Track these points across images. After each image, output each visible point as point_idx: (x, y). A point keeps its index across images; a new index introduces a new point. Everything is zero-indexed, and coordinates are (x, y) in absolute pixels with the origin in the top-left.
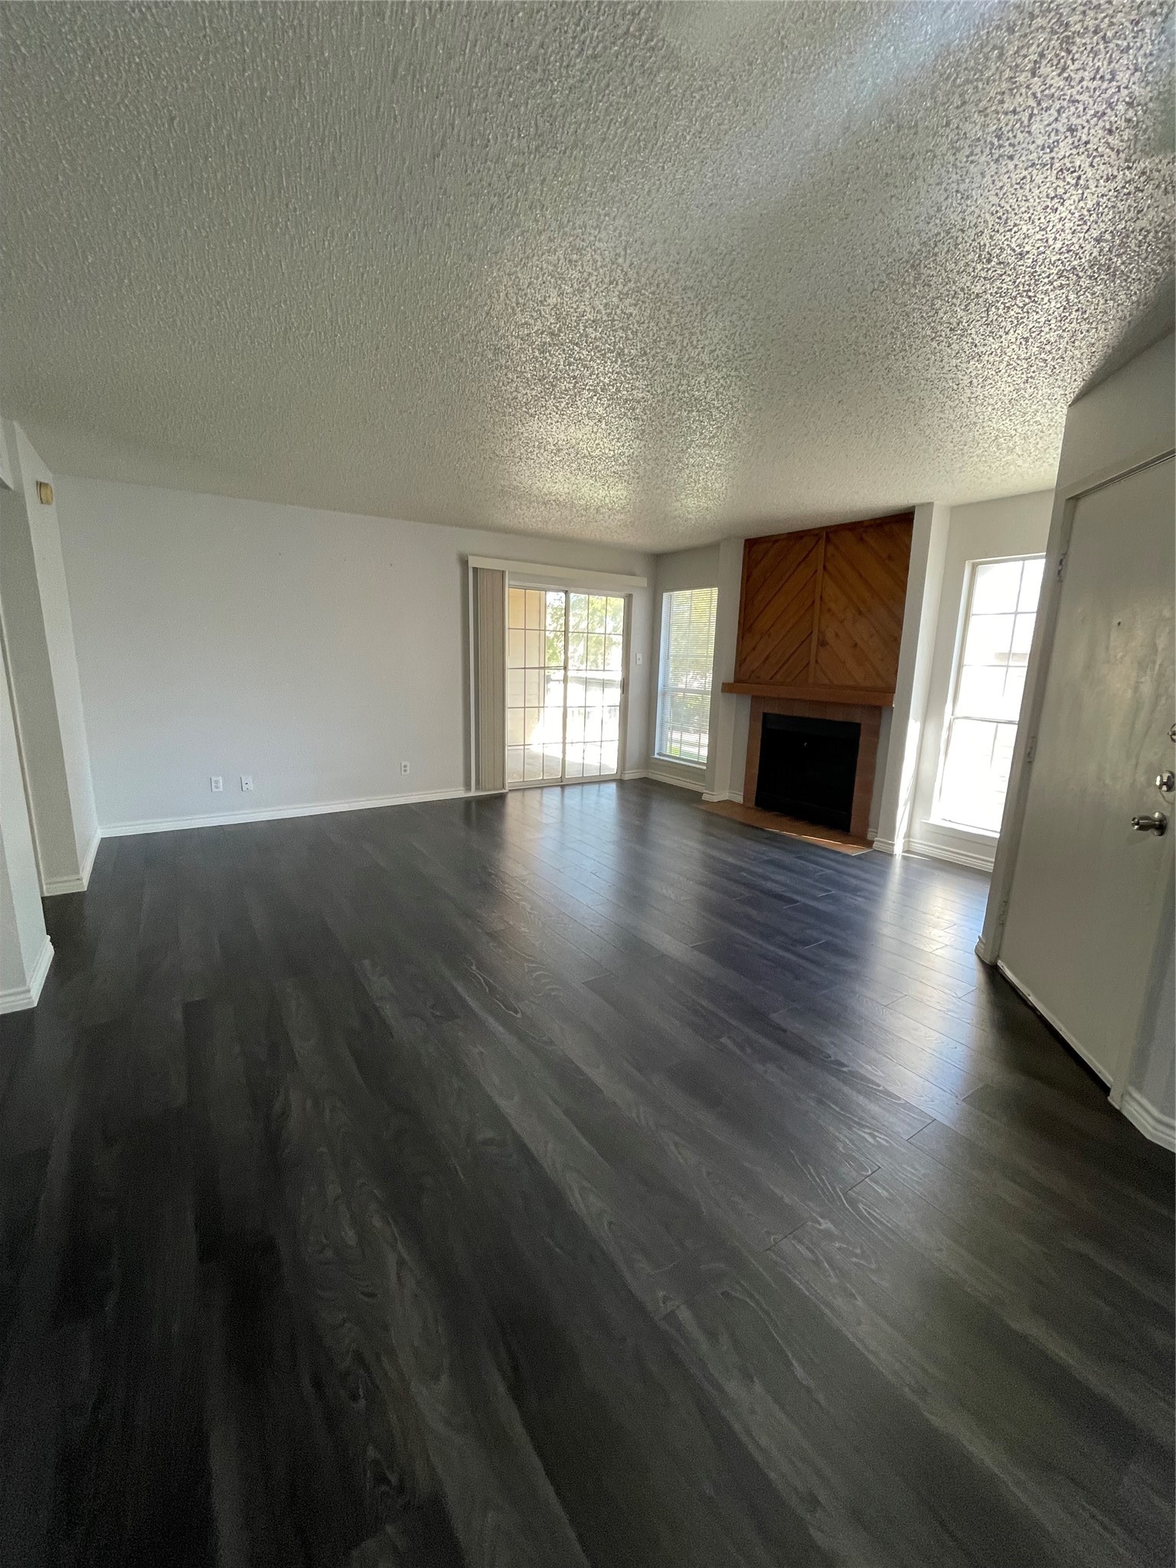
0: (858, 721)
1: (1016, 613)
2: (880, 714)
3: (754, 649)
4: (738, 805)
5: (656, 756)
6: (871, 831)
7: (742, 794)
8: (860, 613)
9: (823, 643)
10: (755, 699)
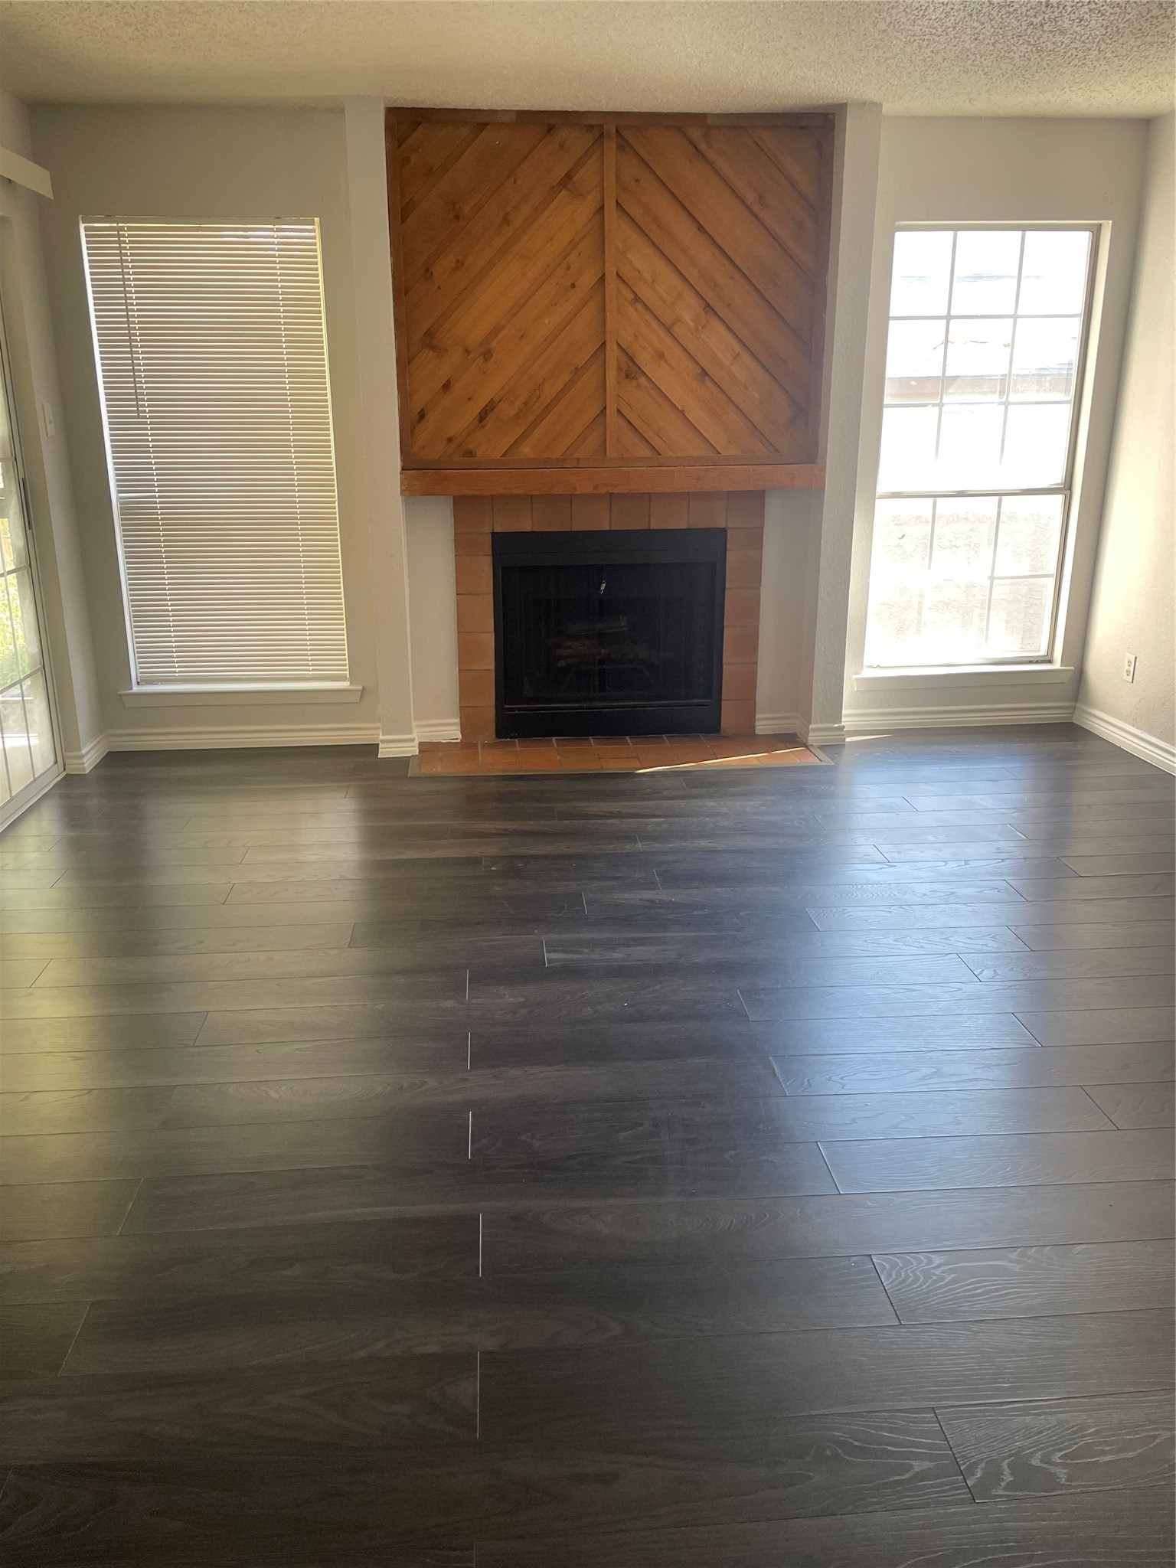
0: (721, 524)
1: (948, 318)
2: (763, 505)
3: (447, 386)
4: (450, 746)
5: (135, 689)
6: (760, 719)
7: (457, 720)
8: (708, 308)
9: (631, 371)
10: (464, 506)
